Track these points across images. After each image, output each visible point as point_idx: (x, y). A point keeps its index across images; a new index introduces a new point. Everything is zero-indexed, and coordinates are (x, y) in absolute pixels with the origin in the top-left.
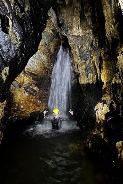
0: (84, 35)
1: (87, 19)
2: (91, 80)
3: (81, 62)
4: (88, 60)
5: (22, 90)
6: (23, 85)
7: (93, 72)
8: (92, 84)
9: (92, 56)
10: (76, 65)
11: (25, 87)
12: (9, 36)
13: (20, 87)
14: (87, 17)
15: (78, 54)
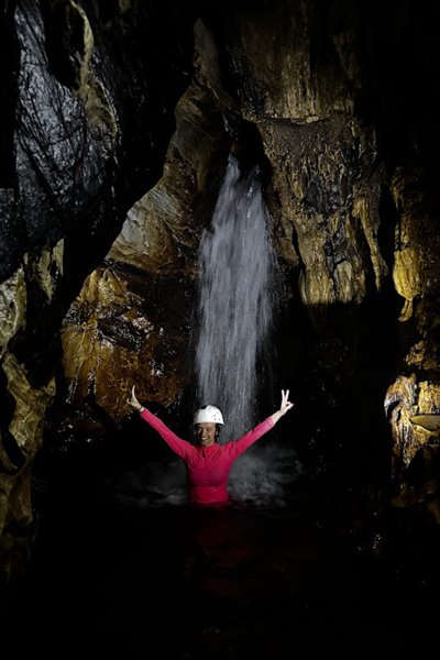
0: (323, 121)
1: (342, 57)
2: (348, 289)
3: (310, 222)
4: (337, 214)
5: (91, 328)
6: (94, 311)
7: (355, 258)
8: (352, 303)
9: (351, 200)
10: (288, 231)
11: (101, 316)
12: (78, 96)
13: (84, 318)
14: (339, 49)
15: (298, 191)
